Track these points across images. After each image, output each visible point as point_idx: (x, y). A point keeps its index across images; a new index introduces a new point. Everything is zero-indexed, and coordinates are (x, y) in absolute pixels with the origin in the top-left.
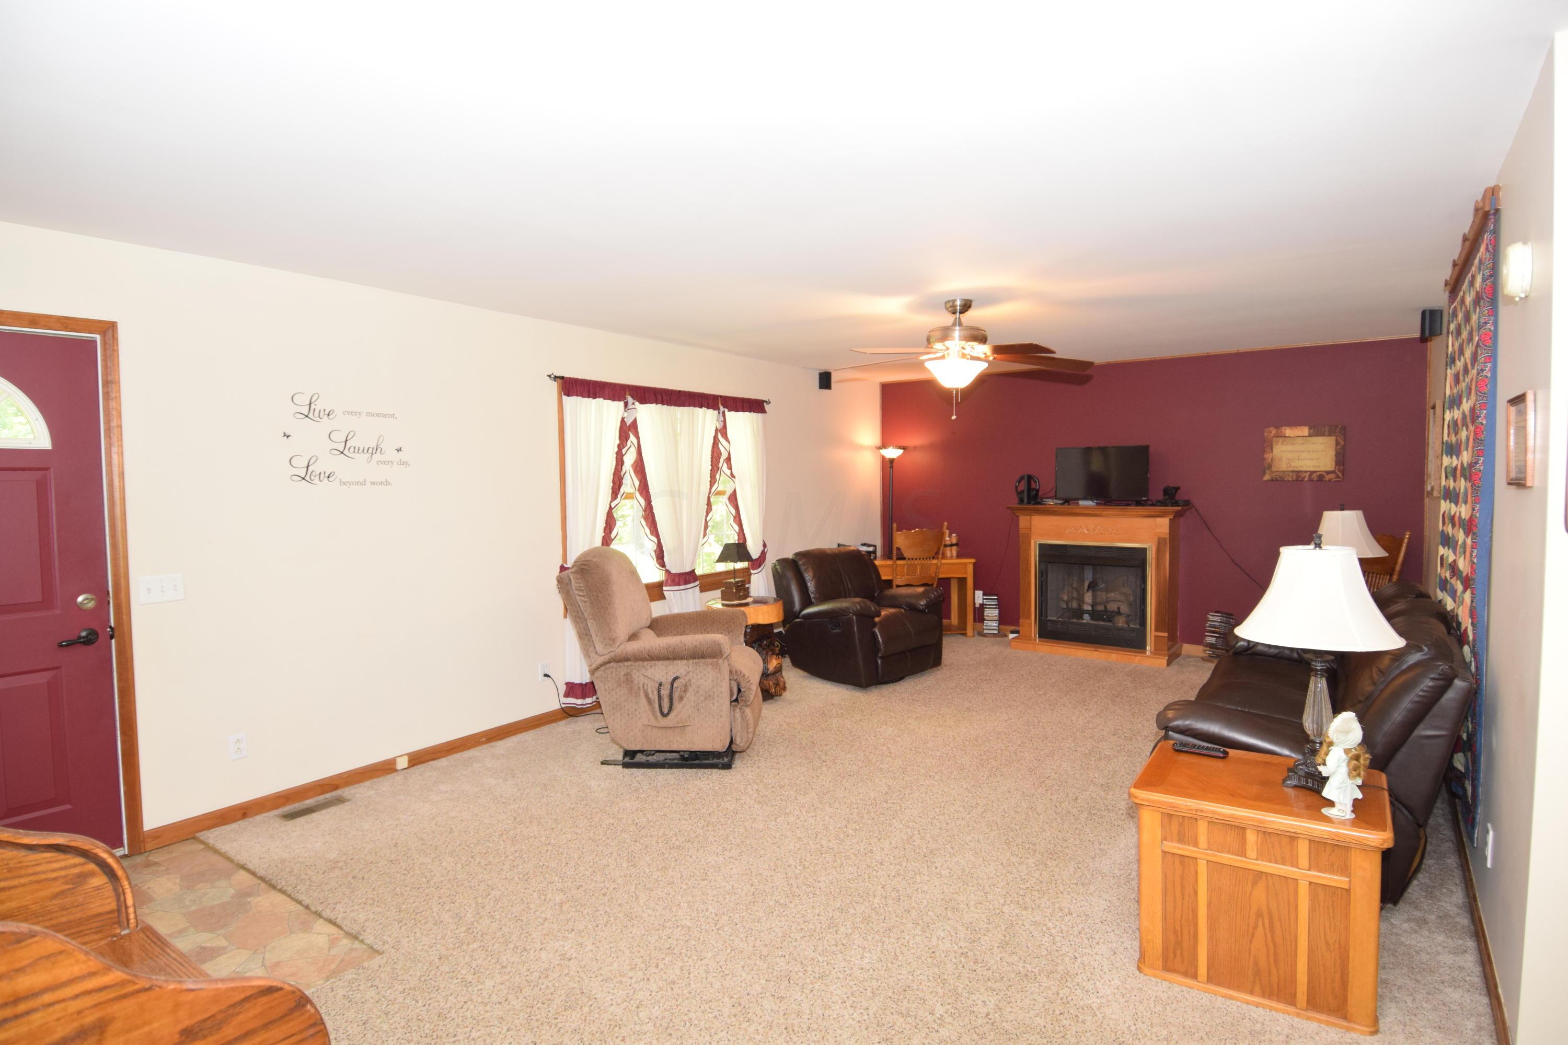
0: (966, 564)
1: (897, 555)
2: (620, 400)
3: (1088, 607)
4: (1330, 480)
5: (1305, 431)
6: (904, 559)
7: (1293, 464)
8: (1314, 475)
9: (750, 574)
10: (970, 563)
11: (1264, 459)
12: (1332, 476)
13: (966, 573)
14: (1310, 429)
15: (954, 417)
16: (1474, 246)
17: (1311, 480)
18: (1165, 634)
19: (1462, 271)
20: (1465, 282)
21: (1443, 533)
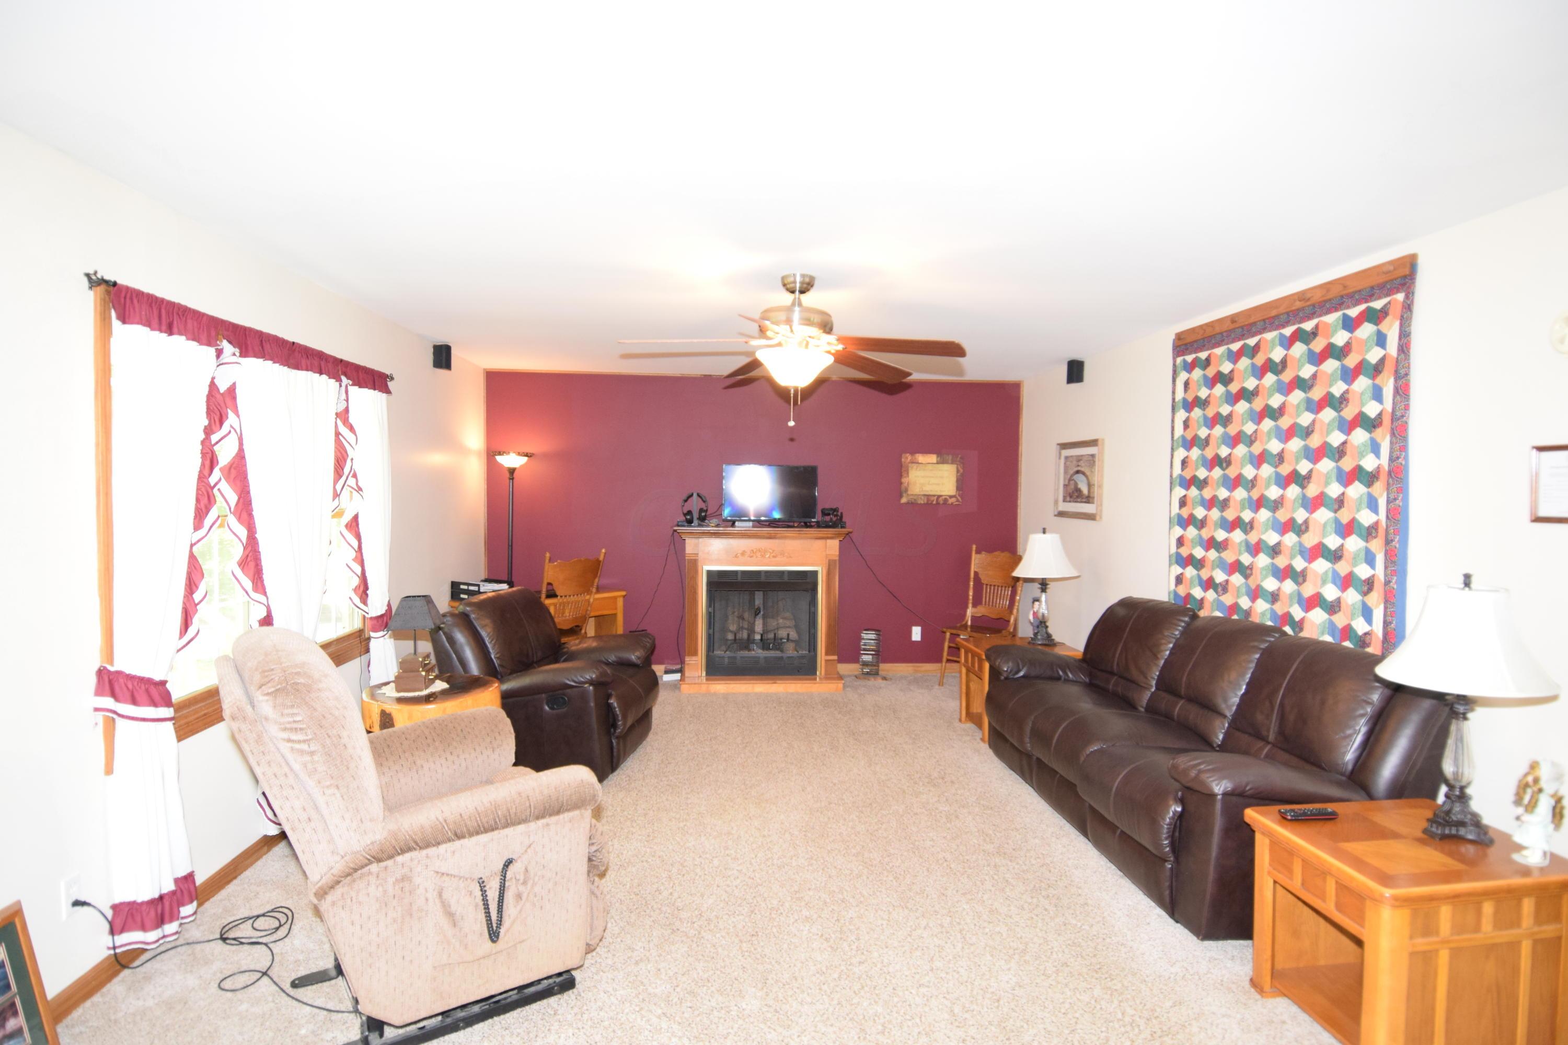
0: (615, 598)
1: (547, 591)
2: (209, 344)
3: (758, 637)
4: (952, 504)
5: (933, 458)
6: (555, 596)
7: (925, 489)
8: (941, 499)
9: (369, 639)
10: (620, 596)
11: (901, 483)
12: (953, 500)
13: (616, 609)
14: (938, 457)
16: (1314, 306)
17: (938, 503)
18: (835, 657)
19: (1242, 327)
20: (1253, 336)
21: (1178, 555)
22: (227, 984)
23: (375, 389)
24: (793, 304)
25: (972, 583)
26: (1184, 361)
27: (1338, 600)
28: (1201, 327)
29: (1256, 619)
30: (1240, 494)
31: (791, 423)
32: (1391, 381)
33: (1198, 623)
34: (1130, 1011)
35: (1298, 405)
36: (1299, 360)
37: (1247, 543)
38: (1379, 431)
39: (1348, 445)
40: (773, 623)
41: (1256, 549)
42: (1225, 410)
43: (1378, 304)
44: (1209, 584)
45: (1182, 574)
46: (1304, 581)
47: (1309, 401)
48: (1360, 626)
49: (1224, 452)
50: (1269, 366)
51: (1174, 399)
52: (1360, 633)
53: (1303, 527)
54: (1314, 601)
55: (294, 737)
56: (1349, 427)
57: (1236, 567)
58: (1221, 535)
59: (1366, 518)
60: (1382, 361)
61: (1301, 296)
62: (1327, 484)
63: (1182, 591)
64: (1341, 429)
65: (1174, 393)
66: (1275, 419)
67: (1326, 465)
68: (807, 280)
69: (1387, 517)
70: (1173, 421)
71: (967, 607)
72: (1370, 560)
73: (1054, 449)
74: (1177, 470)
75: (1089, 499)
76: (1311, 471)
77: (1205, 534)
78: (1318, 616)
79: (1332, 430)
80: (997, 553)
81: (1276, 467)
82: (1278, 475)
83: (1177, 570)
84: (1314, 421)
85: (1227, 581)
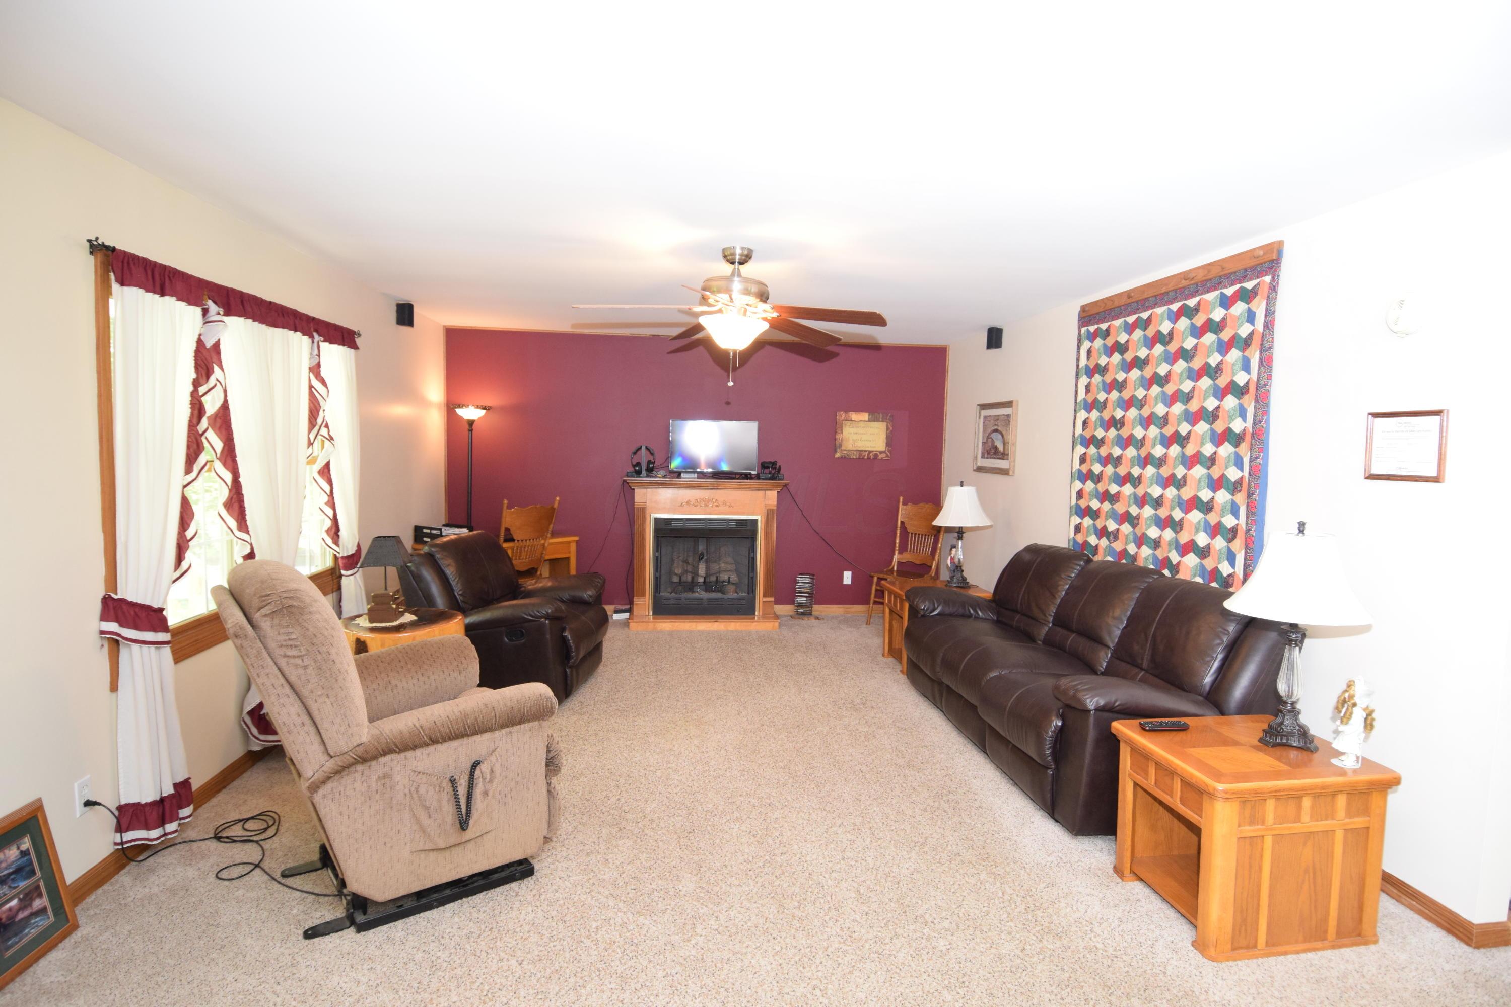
0: (569, 543)
1: (505, 535)
2: (196, 304)
3: (701, 580)
4: (882, 459)
5: (865, 416)
6: (512, 540)
7: (857, 444)
8: (871, 454)
9: (341, 576)
10: (573, 541)
11: (836, 439)
12: (883, 455)
13: (569, 553)
14: (869, 415)
15: (731, 384)
16: (1197, 284)
17: (869, 458)
18: (772, 599)
19: (1137, 302)
20: (1146, 310)
21: (1077, 506)
22: (224, 875)
23: (344, 345)
24: (733, 274)
25: (898, 532)
26: (1088, 331)
27: (1208, 546)
28: (1102, 300)
29: (1140, 563)
30: (1131, 452)
32: (1258, 353)
33: (1091, 566)
34: (1009, 891)
35: (1182, 373)
36: (1183, 333)
37: (1135, 495)
38: (1246, 397)
39: (1221, 410)
40: (715, 567)
41: (1142, 501)
42: (1121, 376)
43: (1249, 285)
44: (1102, 532)
45: (1080, 523)
46: (1181, 529)
47: (1190, 370)
48: (1225, 569)
49: (1119, 414)
50: (1159, 338)
51: (1078, 366)
52: (1225, 575)
53: (1182, 482)
54: (1189, 548)
55: (290, 652)
56: (1221, 393)
57: (1126, 517)
58: (1114, 489)
59: (1233, 474)
60: (1251, 335)
61: (1184, 276)
62: (1202, 444)
63: (1080, 539)
64: (1215, 396)
65: (1078, 360)
66: (1162, 386)
67: (1202, 427)
68: (746, 252)
69: (1250, 473)
70: (1077, 386)
71: (894, 554)
72: (1235, 512)
73: (975, 409)
74: (1079, 430)
75: (1003, 456)
76: (1189, 432)
77: (1101, 487)
78: (1191, 560)
79: (1209, 397)
80: (922, 504)
81: (1162, 428)
82: (1162, 435)
83: (1076, 520)
84: (1194, 388)
85: (1118, 530)
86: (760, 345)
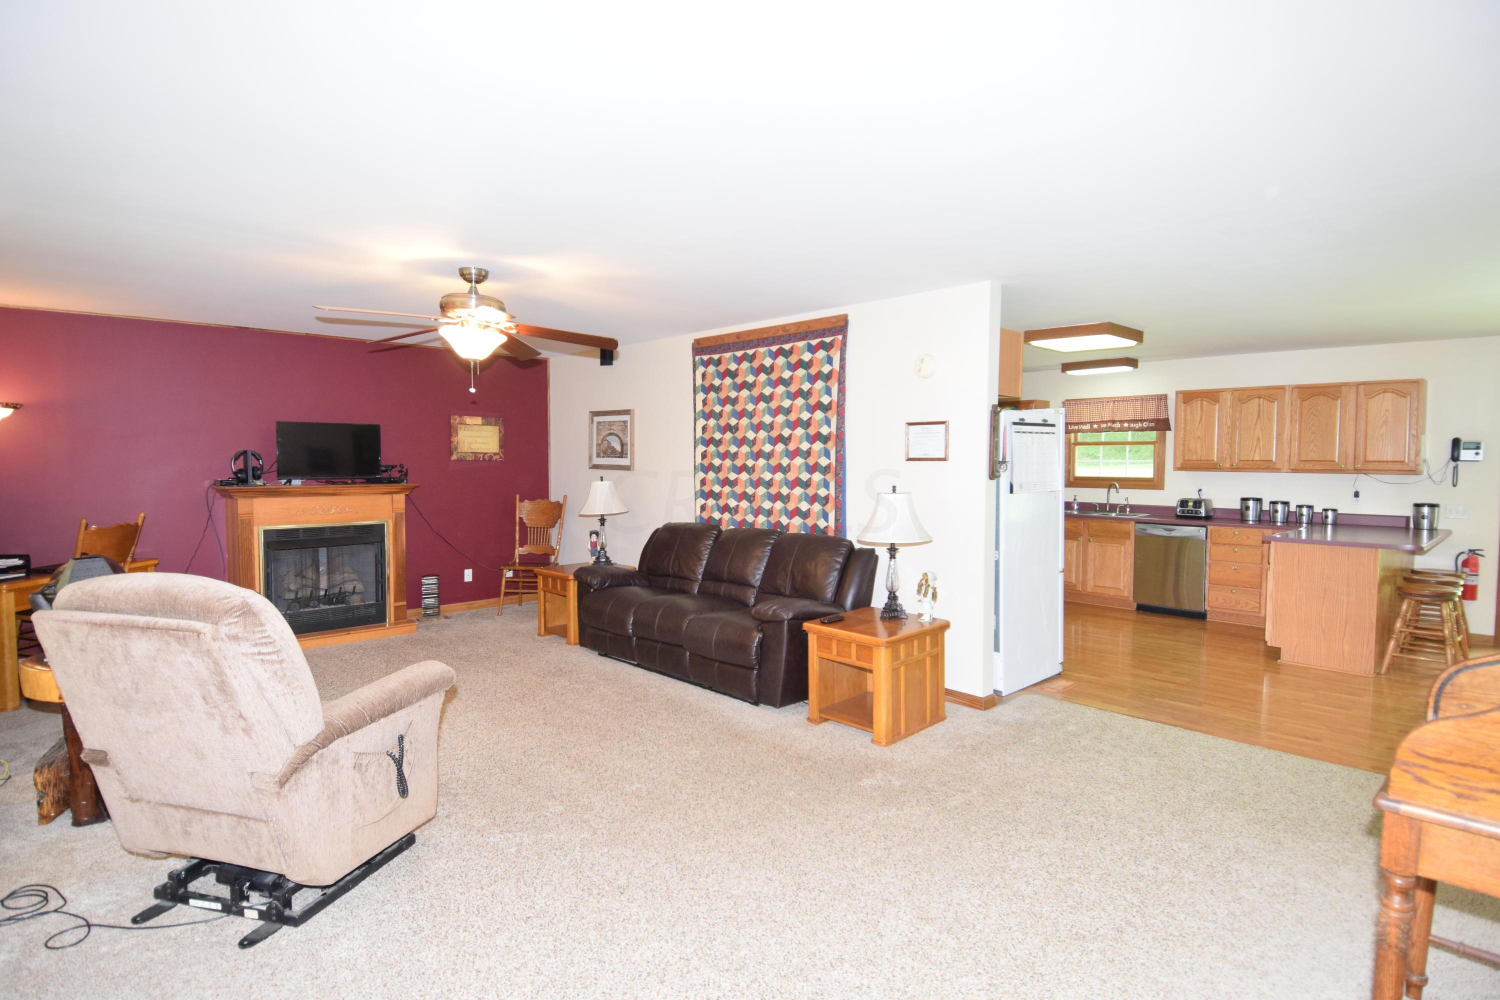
0: (147, 567)
3: (323, 593)
4: (496, 460)
5: (479, 420)
7: (472, 447)
8: (486, 456)
11: (451, 442)
12: (497, 457)
14: (483, 419)
16: (790, 335)
17: (484, 460)
18: (405, 603)
19: (743, 342)
20: (750, 349)
21: (702, 491)
22: (56, 945)
24: (470, 292)
25: (517, 528)
26: (702, 359)
27: (809, 510)
28: (714, 337)
29: (758, 526)
30: (745, 449)
31: (472, 390)
32: (836, 385)
33: (723, 536)
35: (782, 394)
36: (782, 367)
37: (751, 480)
38: (830, 412)
39: (812, 420)
40: (338, 578)
41: (756, 484)
42: (733, 394)
43: (828, 340)
44: (725, 509)
45: (705, 504)
46: (789, 501)
47: (788, 392)
48: (822, 524)
49: (733, 422)
50: (762, 369)
51: (695, 385)
52: (822, 528)
53: (787, 469)
54: (796, 512)
56: (812, 409)
57: (744, 496)
58: (733, 476)
59: (824, 461)
60: (831, 372)
61: (783, 327)
62: (801, 442)
63: (705, 515)
64: (808, 411)
65: (694, 380)
66: (768, 403)
67: (799, 431)
68: (483, 273)
69: (836, 461)
70: (695, 400)
71: (515, 548)
72: (826, 485)
73: (587, 416)
74: (699, 433)
75: (622, 455)
76: (791, 435)
77: (721, 476)
78: (797, 521)
79: (803, 411)
80: (539, 500)
81: (769, 432)
82: (770, 437)
83: (701, 501)
84: (792, 405)
85: (738, 506)
86: (495, 358)
